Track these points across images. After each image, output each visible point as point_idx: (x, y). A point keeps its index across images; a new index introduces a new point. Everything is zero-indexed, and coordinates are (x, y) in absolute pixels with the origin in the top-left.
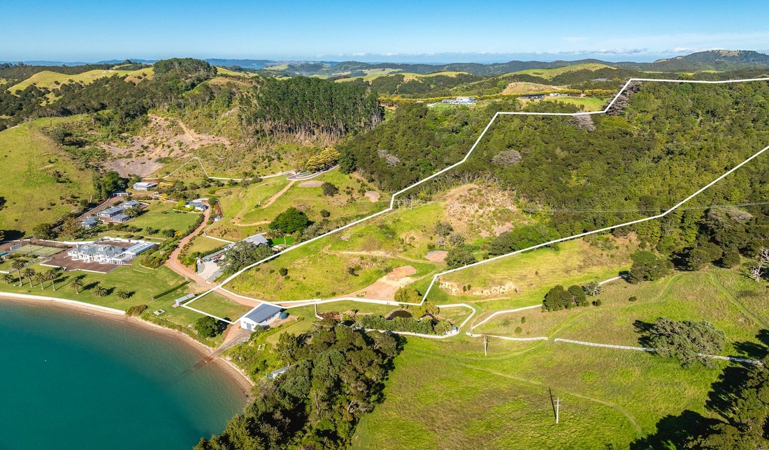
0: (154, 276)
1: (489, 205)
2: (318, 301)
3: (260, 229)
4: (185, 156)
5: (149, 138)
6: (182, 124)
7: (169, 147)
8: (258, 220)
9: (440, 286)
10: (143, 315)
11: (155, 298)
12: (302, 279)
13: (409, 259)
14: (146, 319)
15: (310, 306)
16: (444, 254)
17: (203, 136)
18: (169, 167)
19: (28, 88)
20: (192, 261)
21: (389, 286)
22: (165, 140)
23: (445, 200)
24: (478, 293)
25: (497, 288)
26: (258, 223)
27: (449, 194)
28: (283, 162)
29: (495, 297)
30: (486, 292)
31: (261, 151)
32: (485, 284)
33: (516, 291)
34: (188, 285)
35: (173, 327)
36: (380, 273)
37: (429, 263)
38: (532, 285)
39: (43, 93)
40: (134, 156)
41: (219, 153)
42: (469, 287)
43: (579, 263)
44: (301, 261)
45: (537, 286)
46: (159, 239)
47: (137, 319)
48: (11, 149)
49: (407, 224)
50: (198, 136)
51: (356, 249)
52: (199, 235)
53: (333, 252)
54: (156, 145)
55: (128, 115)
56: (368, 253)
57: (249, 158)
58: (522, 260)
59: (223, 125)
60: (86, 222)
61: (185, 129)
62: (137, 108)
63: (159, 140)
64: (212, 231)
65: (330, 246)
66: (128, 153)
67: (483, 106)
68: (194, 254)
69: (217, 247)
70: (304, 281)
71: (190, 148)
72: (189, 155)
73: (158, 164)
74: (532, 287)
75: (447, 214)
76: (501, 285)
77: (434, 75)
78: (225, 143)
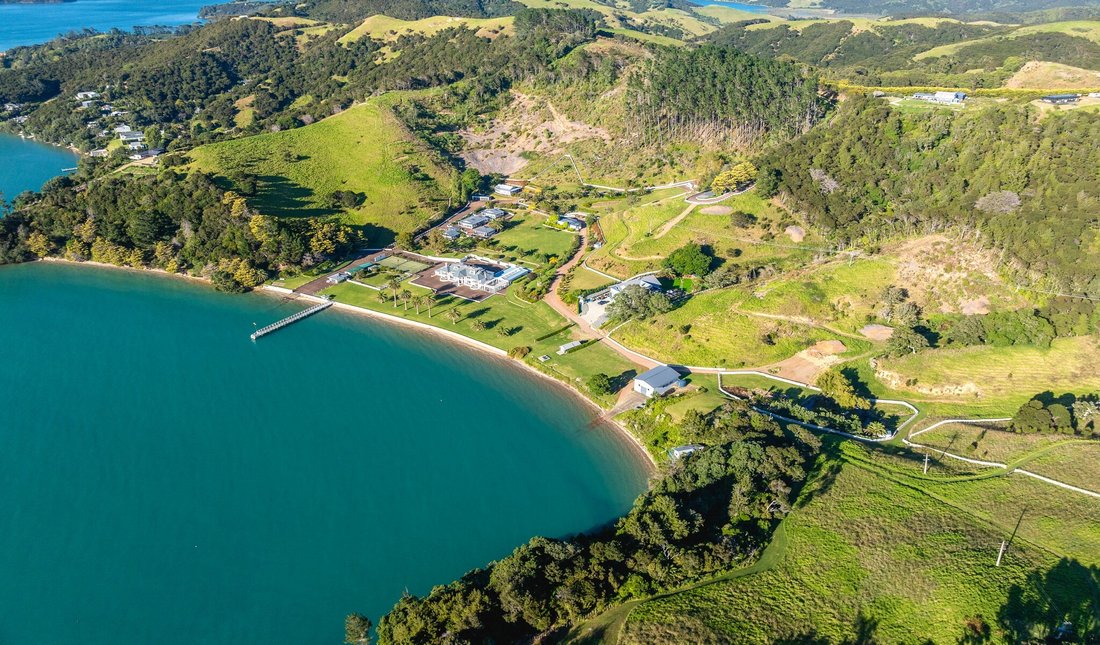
0: (532, 313)
1: (960, 269)
2: (721, 371)
3: (650, 266)
4: (554, 152)
5: (511, 123)
6: (551, 107)
7: (535, 137)
8: (650, 254)
9: (876, 375)
10: (526, 359)
11: (538, 340)
12: (704, 341)
13: (839, 331)
14: (531, 365)
15: (712, 375)
16: (888, 333)
17: (576, 126)
18: (537, 166)
19: (360, 38)
20: (574, 299)
21: (810, 363)
22: (530, 127)
23: (898, 255)
24: (925, 391)
25: (952, 388)
26: (648, 258)
27: (905, 247)
28: (678, 168)
29: (947, 398)
30: (936, 391)
31: (649, 152)
32: (936, 380)
33: (976, 395)
34: (570, 328)
35: (561, 377)
36: (800, 346)
37: (865, 339)
38: (1000, 390)
39: (378, 45)
40: (493, 146)
41: (597, 152)
42: (915, 382)
43: (1073, 371)
44: (704, 319)
45: (1007, 393)
46: (533, 264)
47: (521, 362)
48: (362, 133)
49: (840, 285)
50: (570, 125)
51: (772, 312)
52: (579, 265)
53: (744, 312)
54: (519, 133)
55: (487, 90)
56: (787, 318)
57: (634, 160)
58: (993, 357)
59: (603, 112)
60: (447, 231)
61: (554, 113)
62: (498, 81)
63: (523, 127)
64: (593, 262)
65: (740, 303)
66: (486, 142)
67: (974, 109)
68: (577, 291)
69: (602, 285)
70: (707, 344)
71: (561, 141)
72: (559, 151)
73: (521, 159)
74: (999, 393)
75: (897, 276)
76: (958, 384)
77: (901, 22)
78: (604, 137)
